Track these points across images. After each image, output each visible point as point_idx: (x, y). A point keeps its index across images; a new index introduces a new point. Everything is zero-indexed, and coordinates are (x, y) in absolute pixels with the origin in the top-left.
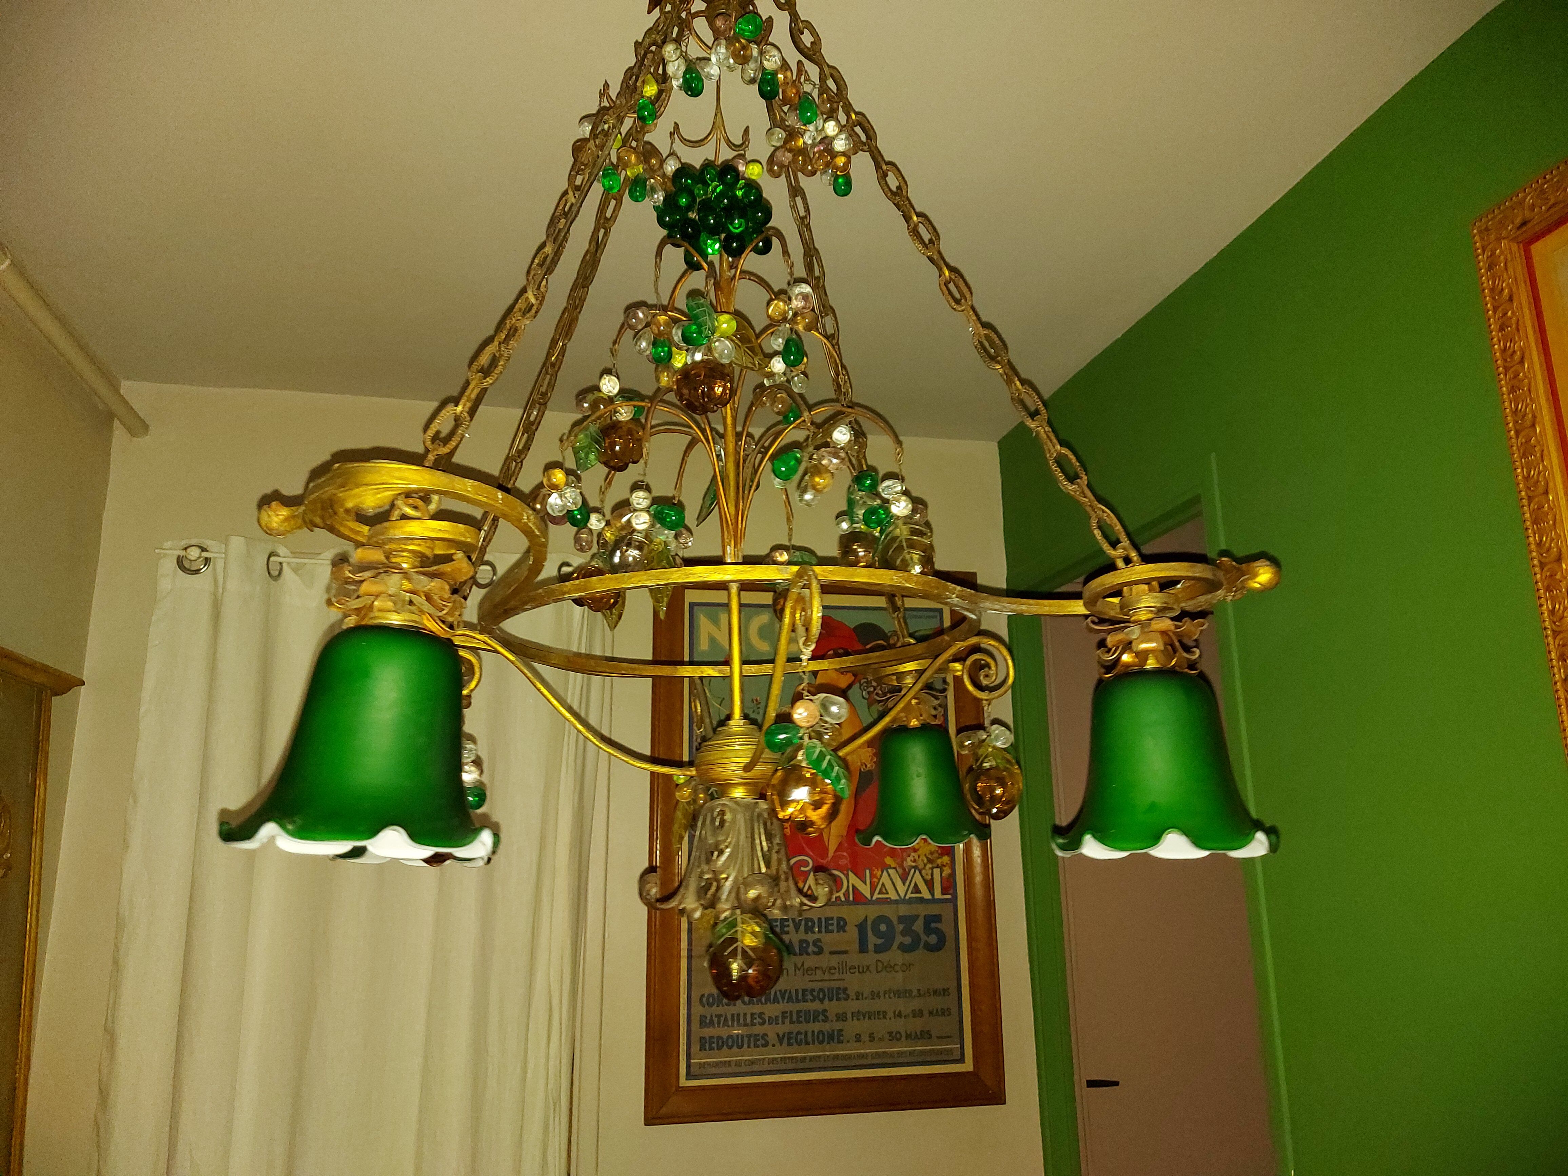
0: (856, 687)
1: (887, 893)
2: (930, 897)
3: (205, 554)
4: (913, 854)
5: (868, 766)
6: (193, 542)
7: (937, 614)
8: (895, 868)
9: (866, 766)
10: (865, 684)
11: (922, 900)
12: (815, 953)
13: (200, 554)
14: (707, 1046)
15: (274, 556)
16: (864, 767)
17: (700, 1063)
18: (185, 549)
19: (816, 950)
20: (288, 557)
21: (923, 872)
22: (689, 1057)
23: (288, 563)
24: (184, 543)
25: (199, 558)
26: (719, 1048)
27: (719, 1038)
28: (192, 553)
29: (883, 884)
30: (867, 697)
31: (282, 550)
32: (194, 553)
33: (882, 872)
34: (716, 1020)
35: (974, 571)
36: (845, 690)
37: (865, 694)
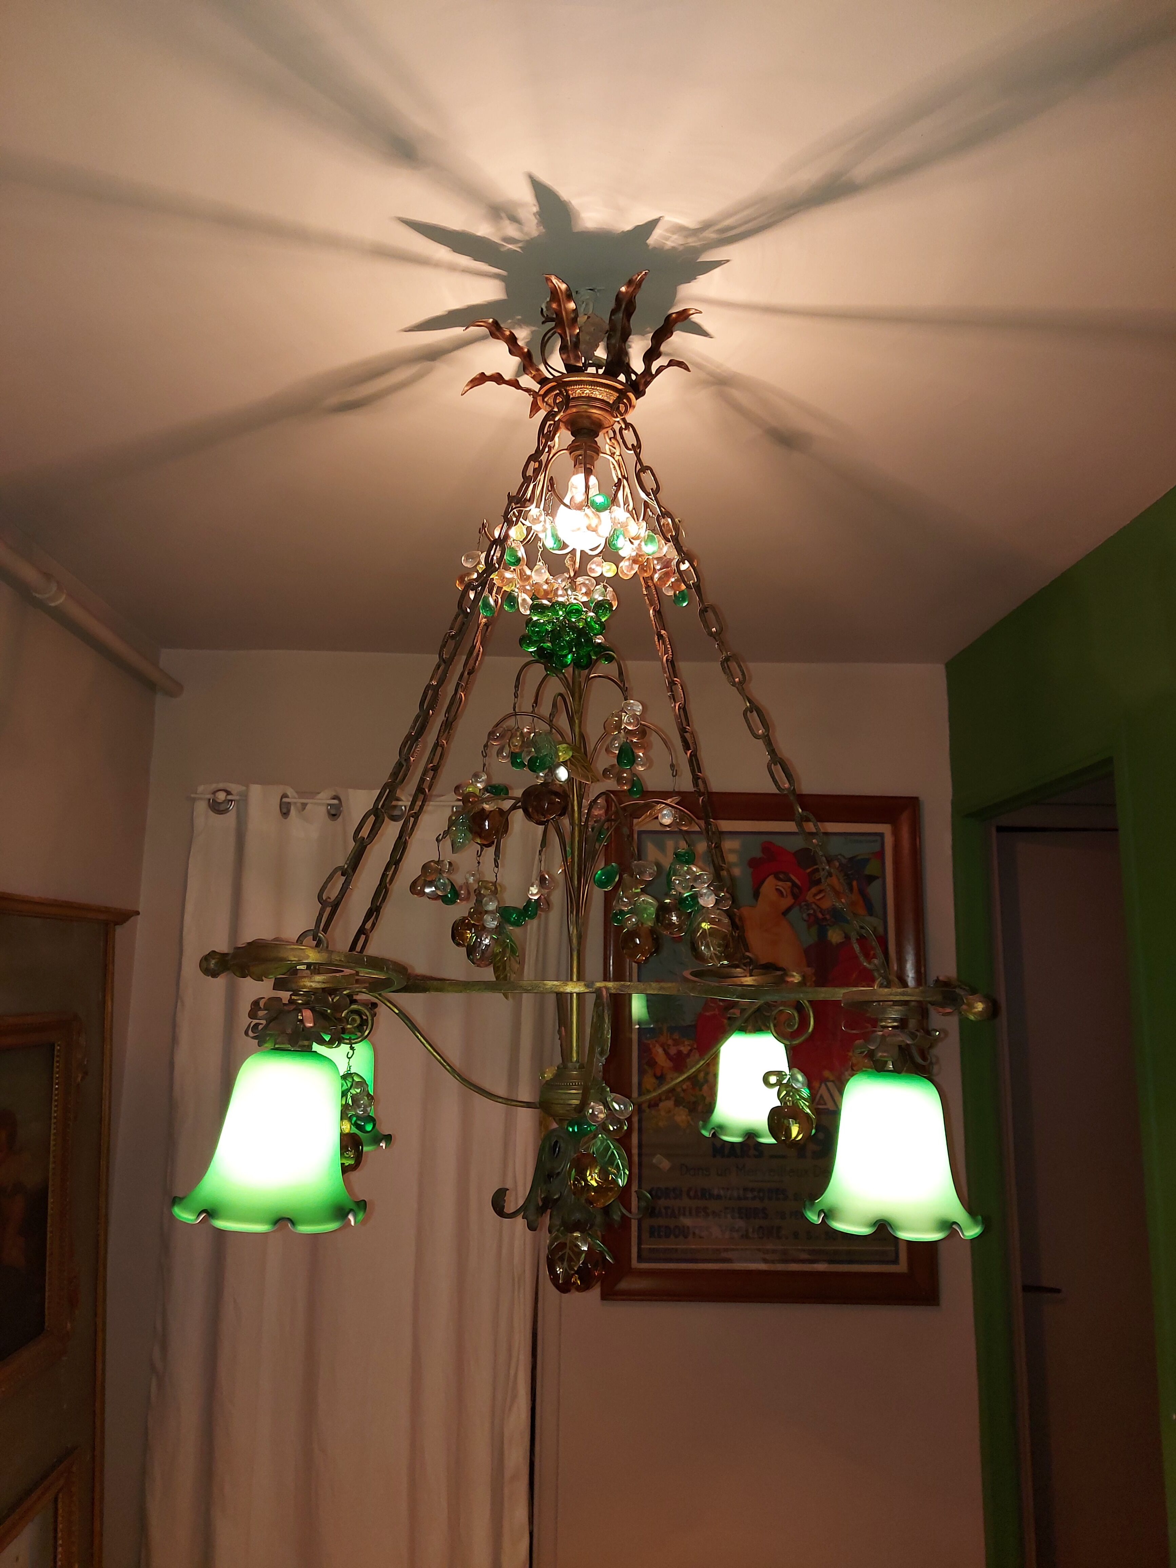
0: (796, 909)
1: (825, 1104)
3: (229, 797)
6: (221, 786)
7: (878, 838)
8: (833, 1081)
10: (805, 907)
12: (756, 1156)
13: (226, 797)
14: (656, 1234)
15: (285, 797)
17: (650, 1249)
18: (214, 793)
19: (757, 1153)
20: (296, 798)
22: (639, 1244)
23: (295, 803)
24: (214, 786)
25: (224, 801)
26: (667, 1236)
27: (667, 1227)
28: (219, 797)
29: (821, 1097)
30: (807, 918)
31: (290, 792)
32: (221, 796)
33: (821, 1085)
34: (663, 1211)
35: (917, 796)
36: (785, 913)
37: (805, 916)
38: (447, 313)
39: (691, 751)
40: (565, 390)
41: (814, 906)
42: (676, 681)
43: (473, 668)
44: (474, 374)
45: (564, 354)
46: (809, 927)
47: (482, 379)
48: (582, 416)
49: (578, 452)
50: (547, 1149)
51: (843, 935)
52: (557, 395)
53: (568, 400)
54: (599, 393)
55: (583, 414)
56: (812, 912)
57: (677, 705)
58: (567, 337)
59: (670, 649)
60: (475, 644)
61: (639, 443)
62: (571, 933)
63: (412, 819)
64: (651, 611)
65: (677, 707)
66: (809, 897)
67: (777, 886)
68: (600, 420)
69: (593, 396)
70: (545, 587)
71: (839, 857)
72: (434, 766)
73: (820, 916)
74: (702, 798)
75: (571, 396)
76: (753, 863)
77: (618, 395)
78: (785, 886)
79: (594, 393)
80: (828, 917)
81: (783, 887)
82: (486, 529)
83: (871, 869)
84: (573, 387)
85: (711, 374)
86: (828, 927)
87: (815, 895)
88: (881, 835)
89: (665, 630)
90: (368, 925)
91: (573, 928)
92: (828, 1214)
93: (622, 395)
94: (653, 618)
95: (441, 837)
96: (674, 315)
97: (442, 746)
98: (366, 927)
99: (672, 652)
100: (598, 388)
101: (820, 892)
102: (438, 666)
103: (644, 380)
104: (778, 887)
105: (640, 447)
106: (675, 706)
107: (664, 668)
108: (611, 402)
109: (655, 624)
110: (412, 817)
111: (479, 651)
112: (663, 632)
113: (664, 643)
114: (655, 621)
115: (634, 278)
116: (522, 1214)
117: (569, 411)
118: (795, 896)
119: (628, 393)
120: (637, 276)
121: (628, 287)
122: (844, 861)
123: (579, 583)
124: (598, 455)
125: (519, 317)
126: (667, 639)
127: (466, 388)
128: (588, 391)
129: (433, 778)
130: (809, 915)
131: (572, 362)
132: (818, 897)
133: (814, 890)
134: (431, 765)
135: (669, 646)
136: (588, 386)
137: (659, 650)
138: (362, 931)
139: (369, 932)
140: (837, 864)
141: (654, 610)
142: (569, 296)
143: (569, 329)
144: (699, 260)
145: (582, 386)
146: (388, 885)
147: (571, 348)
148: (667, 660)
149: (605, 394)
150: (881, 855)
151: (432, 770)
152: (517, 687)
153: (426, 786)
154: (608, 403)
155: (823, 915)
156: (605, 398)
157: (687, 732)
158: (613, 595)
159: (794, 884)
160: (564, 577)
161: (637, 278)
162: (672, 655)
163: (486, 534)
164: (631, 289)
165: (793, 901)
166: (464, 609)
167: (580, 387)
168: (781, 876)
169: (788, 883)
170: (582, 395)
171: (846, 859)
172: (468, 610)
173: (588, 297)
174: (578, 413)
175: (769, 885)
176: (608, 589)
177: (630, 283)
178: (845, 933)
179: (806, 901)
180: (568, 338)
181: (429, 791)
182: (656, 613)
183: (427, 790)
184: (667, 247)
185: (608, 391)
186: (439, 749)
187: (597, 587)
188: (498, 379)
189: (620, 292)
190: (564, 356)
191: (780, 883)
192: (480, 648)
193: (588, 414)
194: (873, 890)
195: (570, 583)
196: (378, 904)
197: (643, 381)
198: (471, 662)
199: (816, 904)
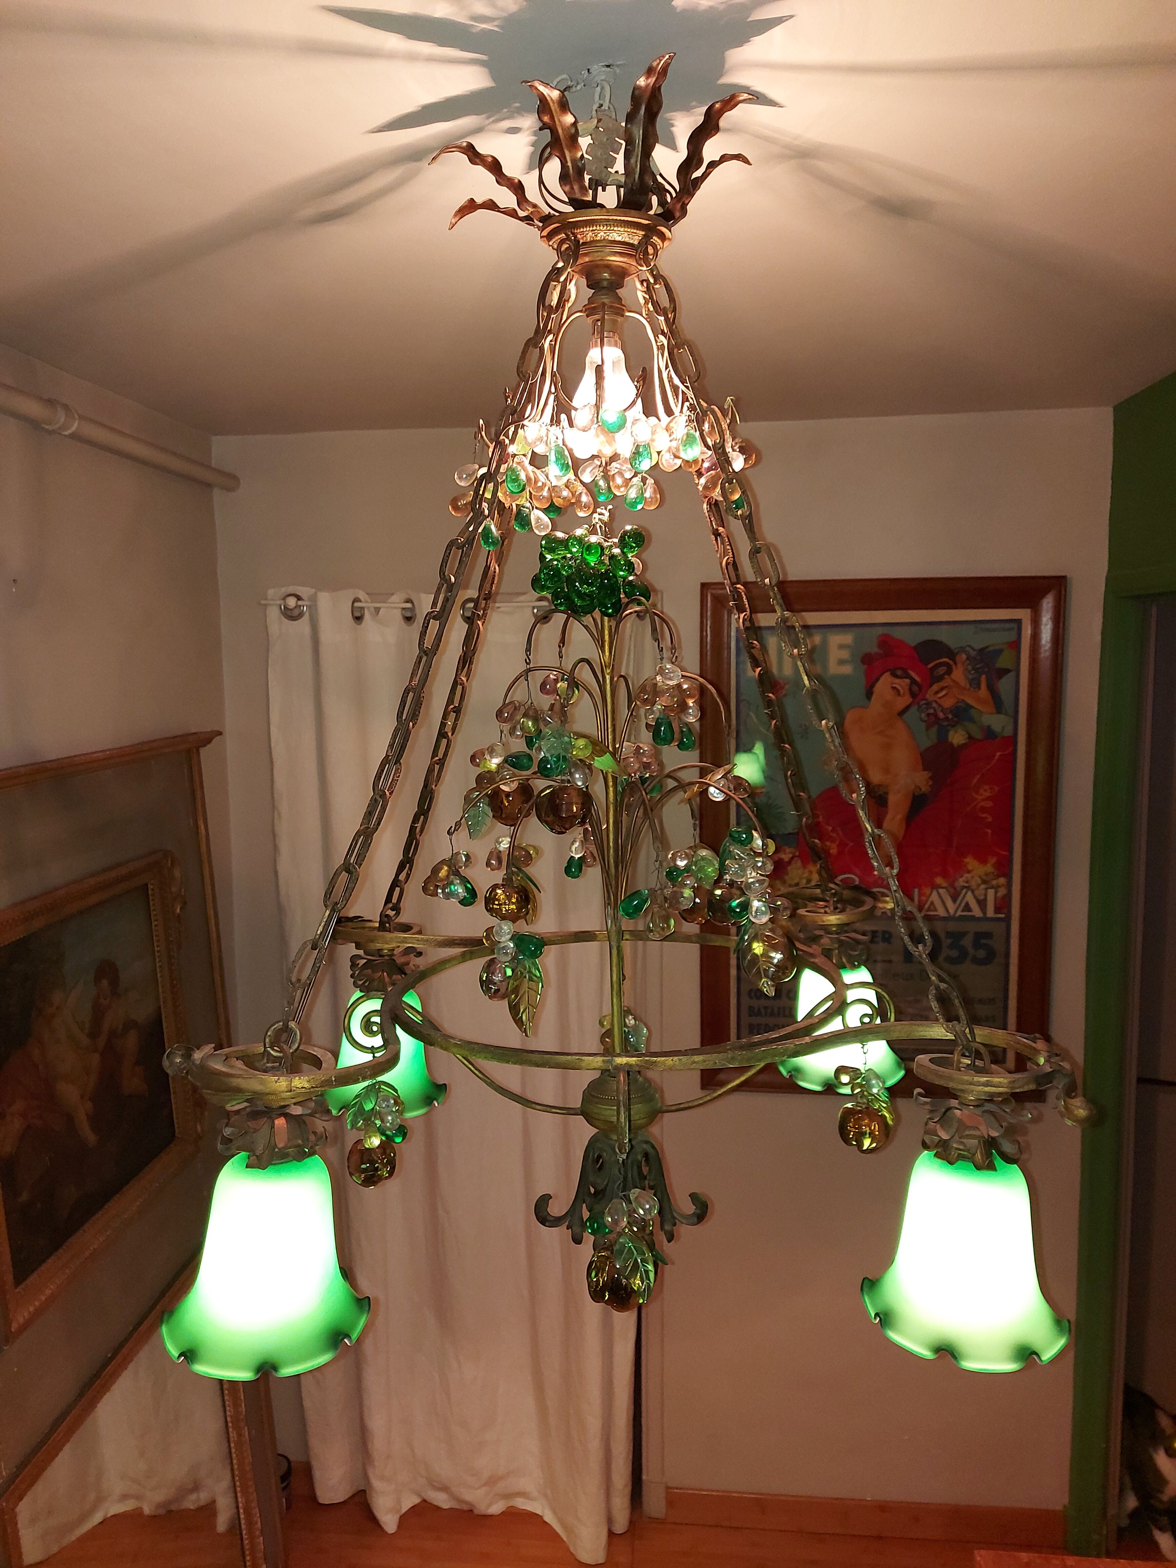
0: (914, 709)
1: (936, 910)
2: (981, 915)
3: (301, 602)
4: (967, 875)
5: (923, 790)
6: (290, 592)
7: (1014, 625)
8: (945, 888)
9: (920, 789)
10: (924, 706)
11: (973, 918)
13: (297, 603)
15: (357, 601)
16: (918, 790)
18: (285, 598)
20: (368, 602)
21: (977, 893)
23: (368, 608)
24: (285, 589)
25: (296, 606)
28: (290, 602)
30: (926, 719)
31: (363, 597)
32: (292, 601)
33: (932, 891)
35: (1063, 574)
36: (901, 714)
37: (923, 715)
38: (420, 108)
39: (760, 669)
40: (573, 234)
41: (934, 705)
42: (739, 588)
43: (490, 592)
44: (462, 201)
45: (565, 185)
46: (928, 728)
47: (471, 206)
48: (597, 266)
49: (597, 317)
50: (590, 1160)
51: (967, 736)
52: (562, 242)
53: (577, 244)
54: (619, 235)
55: (599, 263)
56: (932, 711)
57: (742, 616)
58: (567, 162)
59: (730, 551)
60: (489, 563)
61: (672, 306)
62: (609, 927)
63: (437, 767)
64: (705, 506)
65: (741, 620)
66: (930, 696)
67: (893, 683)
68: (623, 268)
69: (610, 238)
70: (565, 493)
71: (967, 648)
72: (455, 707)
73: (941, 715)
74: (774, 721)
75: (581, 241)
76: (867, 660)
77: (643, 233)
78: (902, 684)
79: (611, 235)
80: (950, 716)
81: (900, 685)
82: (483, 433)
83: (1003, 662)
84: (582, 230)
85: (787, 147)
86: (949, 727)
87: (937, 693)
88: (1019, 622)
89: (724, 527)
90: (402, 877)
91: (612, 922)
92: (885, 1318)
93: (650, 231)
94: (707, 514)
95: (453, 829)
96: (717, 106)
97: (462, 684)
98: (400, 878)
99: (733, 554)
100: (615, 229)
101: (942, 689)
102: (419, 659)
103: (680, 204)
104: (894, 685)
105: (674, 310)
106: (739, 617)
107: (723, 573)
108: (636, 243)
109: (711, 521)
110: (437, 764)
111: (495, 572)
112: (721, 529)
113: (723, 543)
114: (710, 519)
115: (655, 64)
116: (567, 1223)
117: (580, 261)
118: (913, 695)
119: (658, 228)
120: (658, 61)
121: (647, 78)
122: (973, 653)
123: (613, 473)
124: (623, 316)
125: (517, 105)
126: (726, 538)
127: (454, 221)
128: (602, 233)
129: (457, 719)
130: (928, 715)
131: (578, 195)
132: (940, 695)
133: (935, 687)
134: (452, 706)
135: (728, 547)
136: (601, 228)
137: (717, 551)
138: (395, 883)
139: (403, 884)
140: (964, 657)
141: (709, 503)
142: (564, 105)
143: (570, 151)
144: (749, 20)
145: (595, 228)
146: (418, 836)
147: (574, 177)
148: (727, 564)
149: (626, 234)
150: (1016, 645)
151: (454, 712)
152: (528, 650)
153: (448, 729)
154: (632, 245)
155: (944, 714)
156: (627, 240)
157: (754, 648)
158: (654, 488)
159: (913, 681)
160: (594, 466)
161: (658, 64)
162: (734, 557)
163: (484, 440)
164: (652, 80)
165: (911, 700)
166: (447, 577)
167: (591, 229)
168: (899, 673)
169: (905, 680)
170: (595, 239)
171: (975, 650)
172: (453, 579)
173: (603, 77)
174: (591, 263)
175: (885, 683)
176: (647, 482)
177: (650, 71)
178: (968, 732)
179: (926, 700)
180: (569, 164)
181: (452, 735)
182: (713, 507)
183: (450, 734)
184: (701, 8)
185: (629, 230)
186: (460, 688)
187: (635, 480)
188: (491, 205)
189: (636, 88)
190: (567, 188)
191: (897, 681)
192: (495, 568)
193: (606, 262)
194: (1004, 685)
195: (603, 472)
196: (410, 856)
197: (679, 206)
198: (487, 586)
199: (936, 702)
